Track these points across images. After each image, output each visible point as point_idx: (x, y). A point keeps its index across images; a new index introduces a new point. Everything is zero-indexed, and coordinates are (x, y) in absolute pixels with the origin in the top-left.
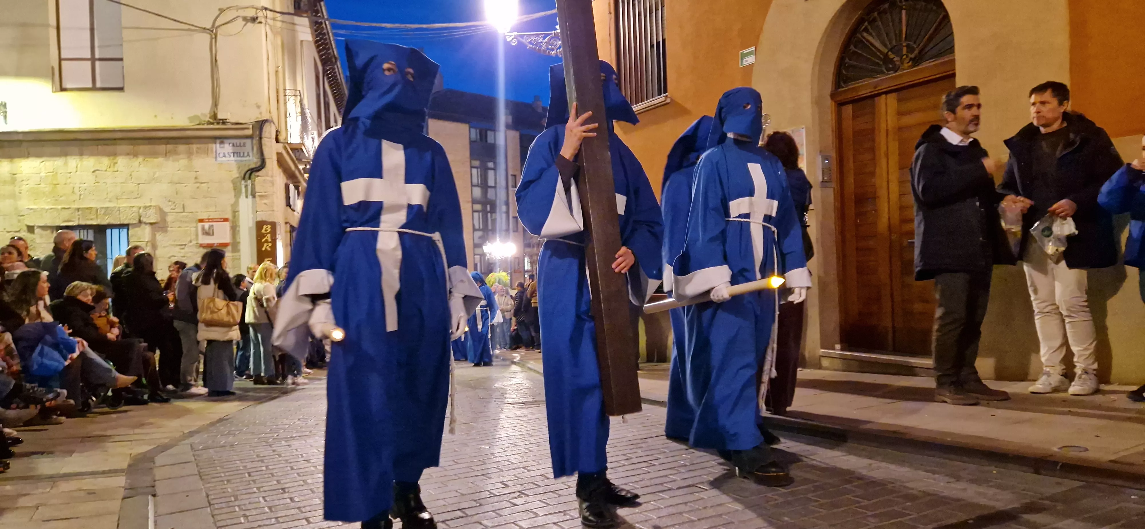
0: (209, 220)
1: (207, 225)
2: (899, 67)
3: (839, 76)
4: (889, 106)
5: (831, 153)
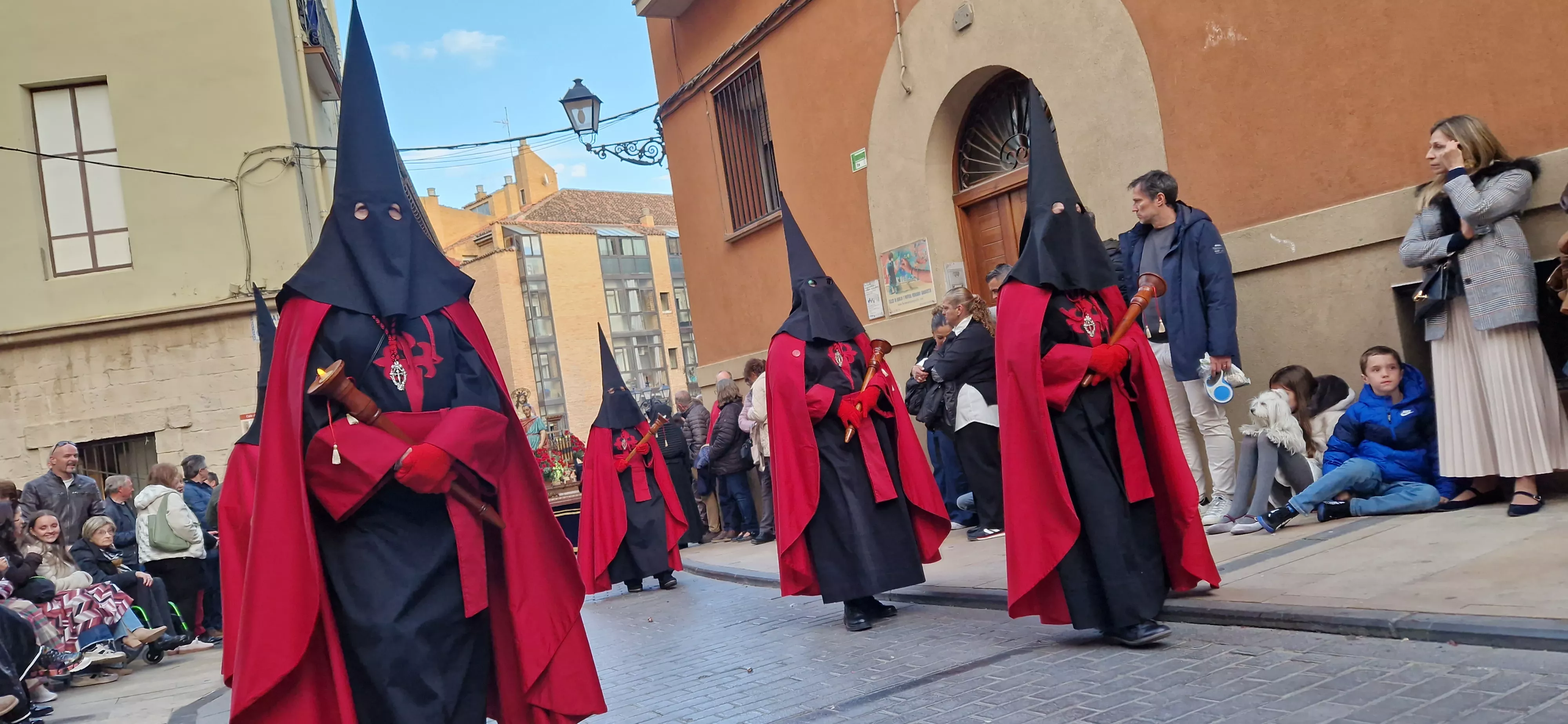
2: (1017, 163)
3: (959, 175)
4: (1013, 207)
5: (960, 266)
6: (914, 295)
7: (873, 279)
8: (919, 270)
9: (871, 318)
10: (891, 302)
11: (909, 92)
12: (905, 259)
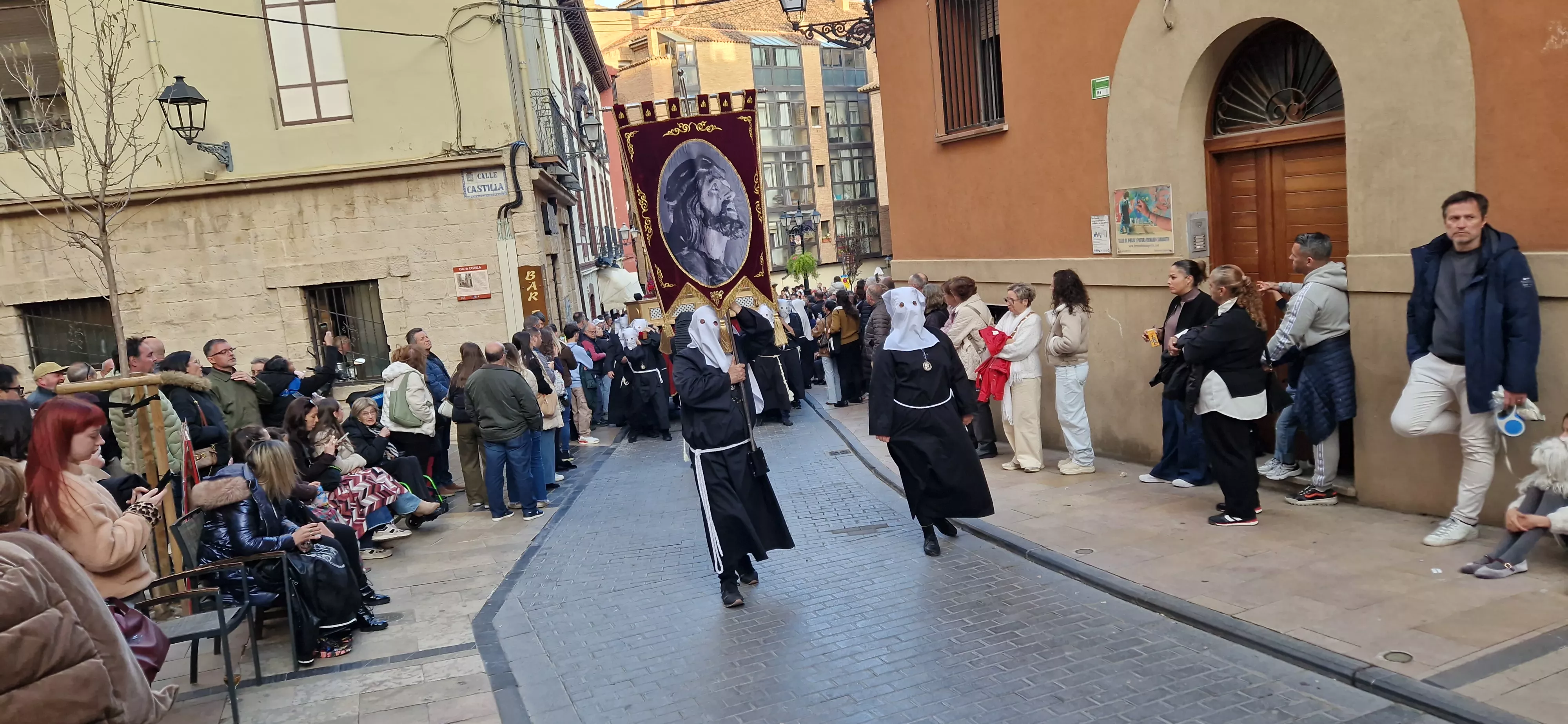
0: (466, 269)
1: (463, 275)
2: (1286, 118)
3: (1215, 119)
4: (1274, 164)
5: (1204, 215)
6: (1149, 240)
7: (1104, 215)
8: (1158, 216)
9: (1095, 252)
10: (1122, 241)
11: (1170, 28)
12: (1143, 202)
